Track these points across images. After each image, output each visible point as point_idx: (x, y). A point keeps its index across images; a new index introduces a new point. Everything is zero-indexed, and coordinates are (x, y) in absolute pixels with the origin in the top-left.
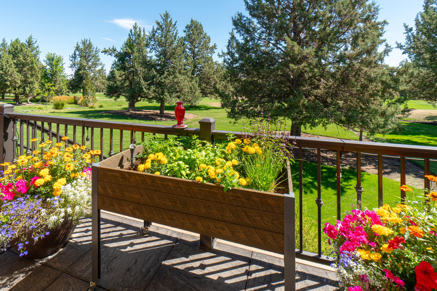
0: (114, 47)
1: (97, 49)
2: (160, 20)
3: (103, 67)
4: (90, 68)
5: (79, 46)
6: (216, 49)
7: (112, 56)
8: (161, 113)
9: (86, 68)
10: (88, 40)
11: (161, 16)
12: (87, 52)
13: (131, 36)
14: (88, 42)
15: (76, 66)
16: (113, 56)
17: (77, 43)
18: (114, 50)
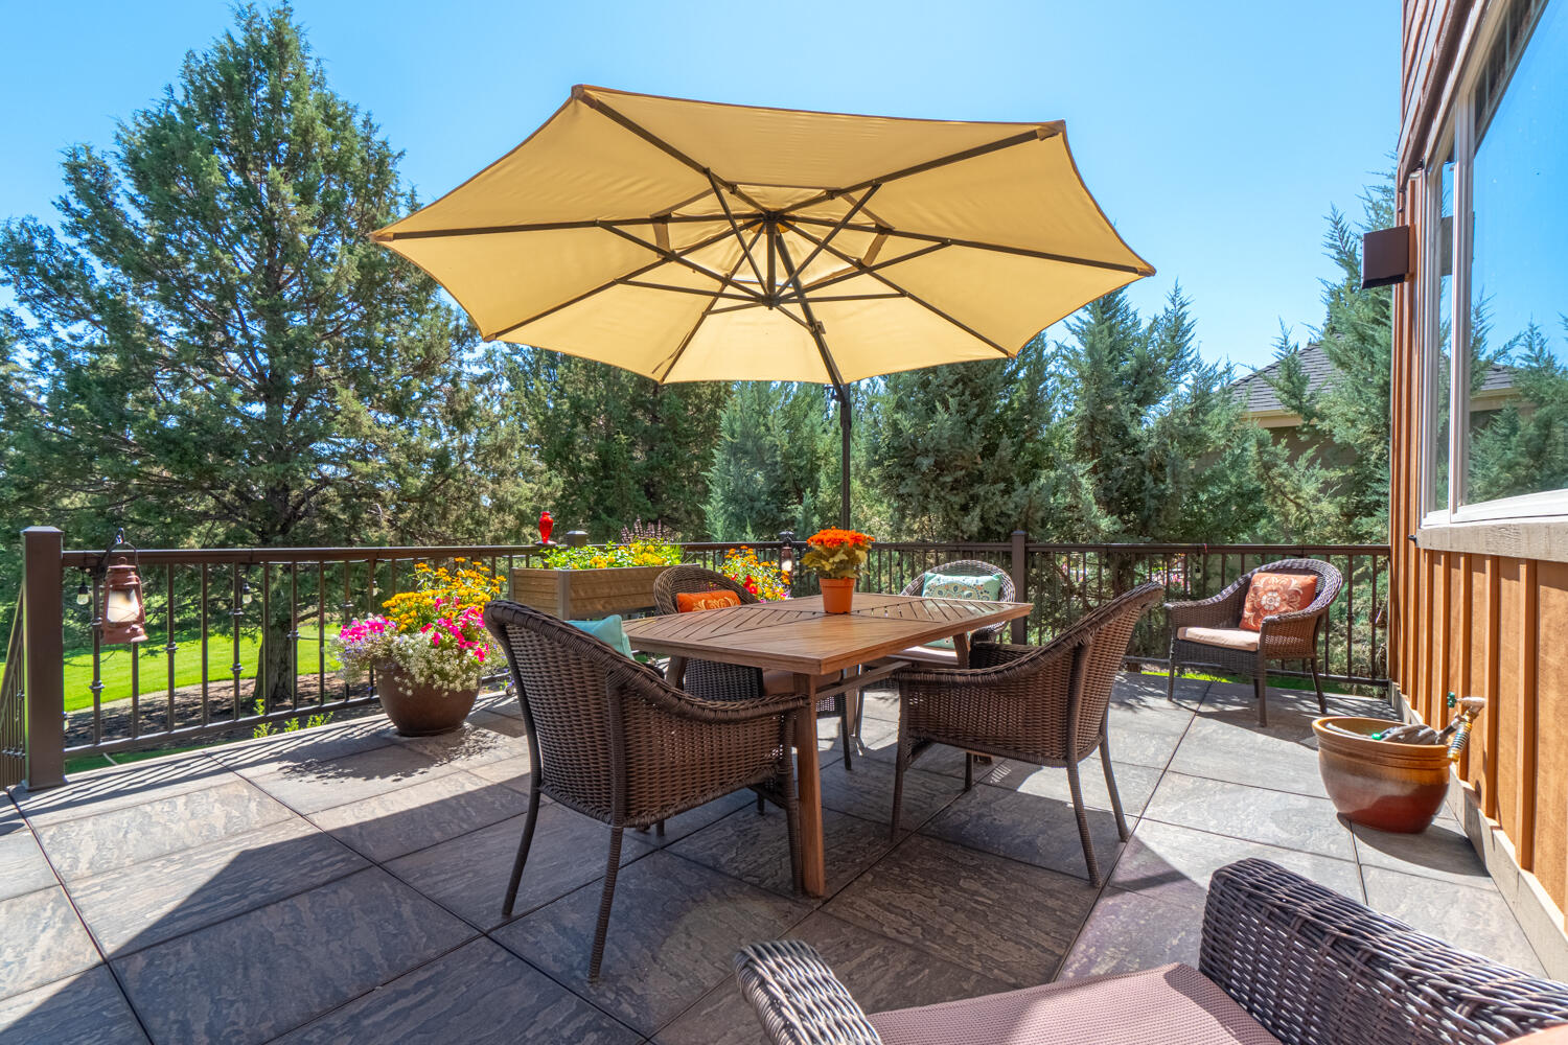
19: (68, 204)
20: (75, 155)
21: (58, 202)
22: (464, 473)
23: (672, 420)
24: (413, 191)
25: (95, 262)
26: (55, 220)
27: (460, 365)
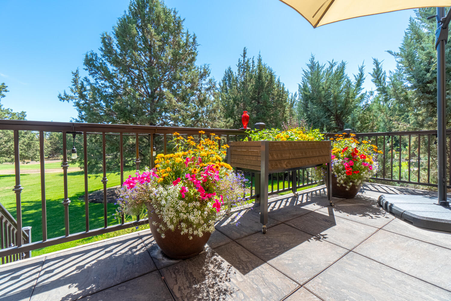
19: (102, 49)
20: (103, 35)
21: (100, 48)
22: (203, 119)
23: (265, 102)
24: (188, 31)
25: (108, 65)
26: (100, 54)
27: (201, 85)
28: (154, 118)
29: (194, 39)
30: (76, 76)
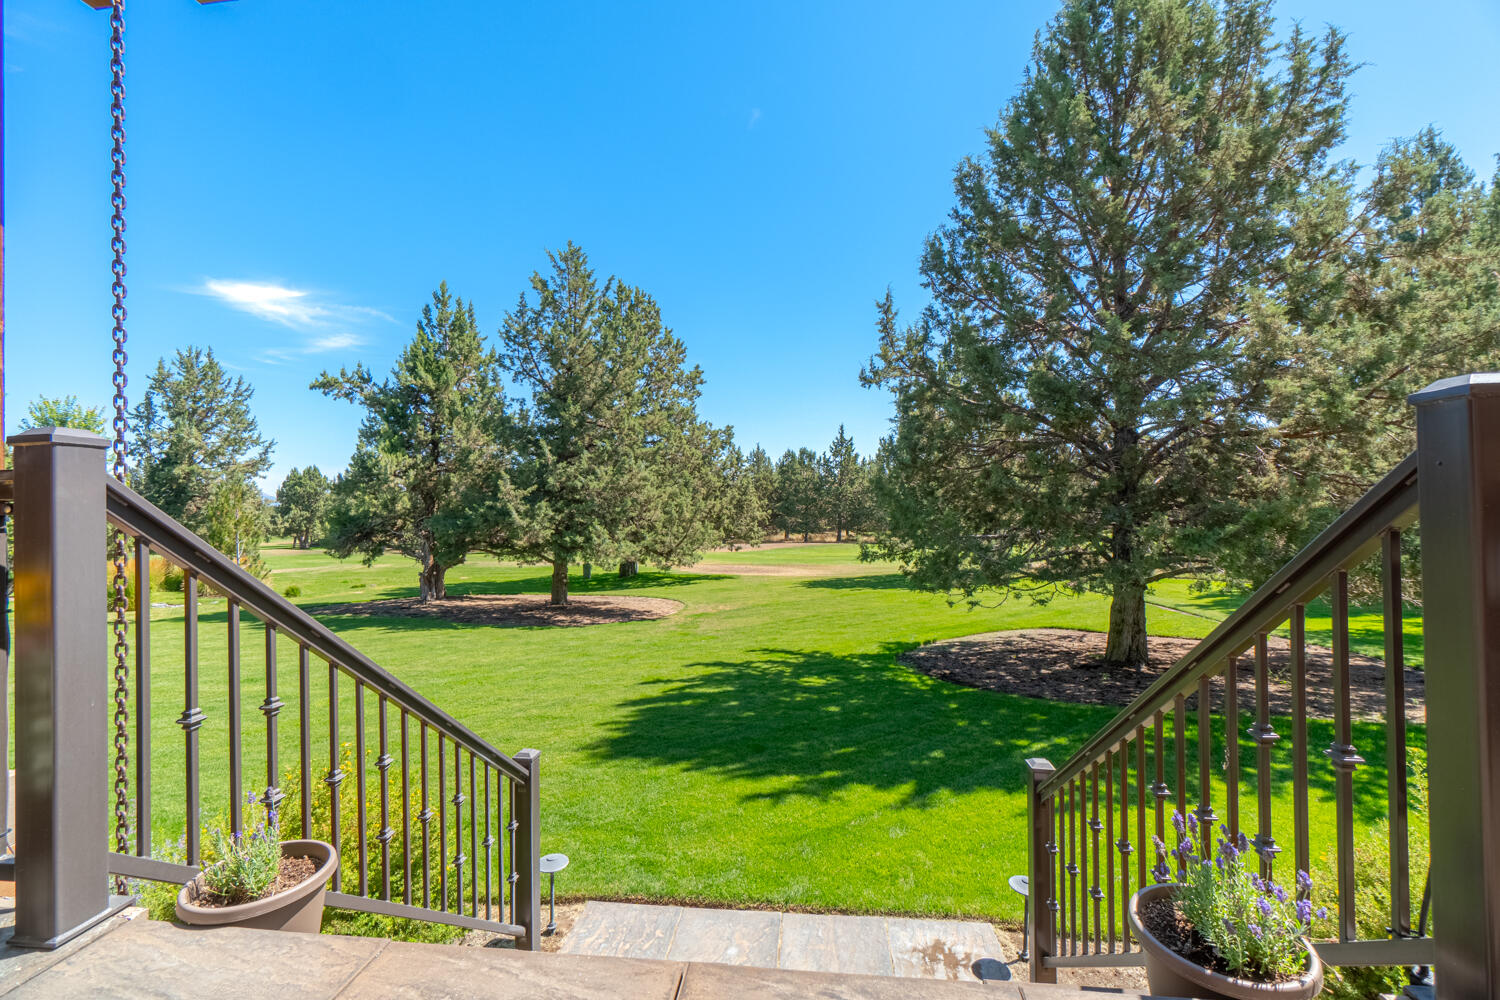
0: (364, 369)
1: (243, 388)
2: (548, 273)
3: (266, 452)
4: (212, 455)
5: (170, 375)
6: (701, 382)
7: (352, 401)
8: (555, 600)
9: (199, 456)
10: (205, 351)
11: (552, 257)
12: (201, 398)
13: (428, 330)
14: (204, 359)
15: (155, 451)
16: (357, 402)
17: (161, 362)
18: (362, 378)
28: (1196, 404)
29: (1332, 54)
30: (886, 313)
